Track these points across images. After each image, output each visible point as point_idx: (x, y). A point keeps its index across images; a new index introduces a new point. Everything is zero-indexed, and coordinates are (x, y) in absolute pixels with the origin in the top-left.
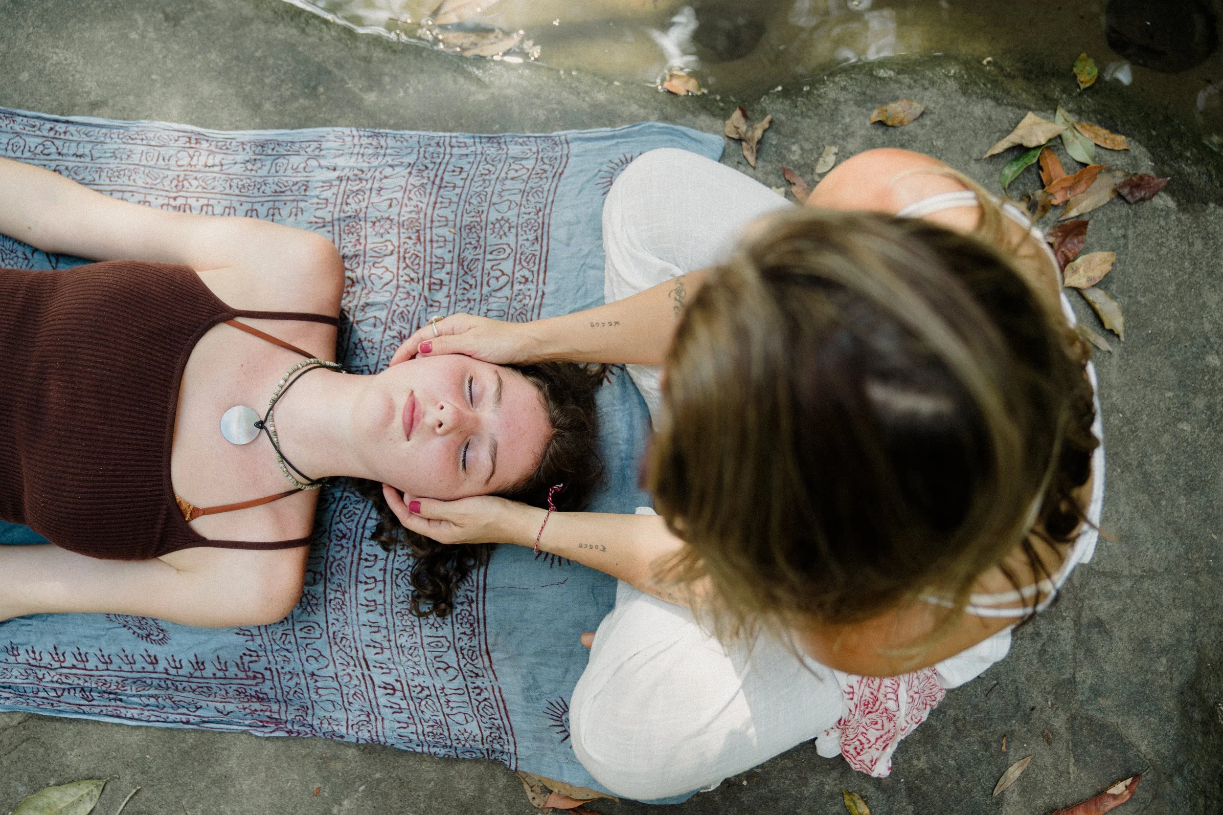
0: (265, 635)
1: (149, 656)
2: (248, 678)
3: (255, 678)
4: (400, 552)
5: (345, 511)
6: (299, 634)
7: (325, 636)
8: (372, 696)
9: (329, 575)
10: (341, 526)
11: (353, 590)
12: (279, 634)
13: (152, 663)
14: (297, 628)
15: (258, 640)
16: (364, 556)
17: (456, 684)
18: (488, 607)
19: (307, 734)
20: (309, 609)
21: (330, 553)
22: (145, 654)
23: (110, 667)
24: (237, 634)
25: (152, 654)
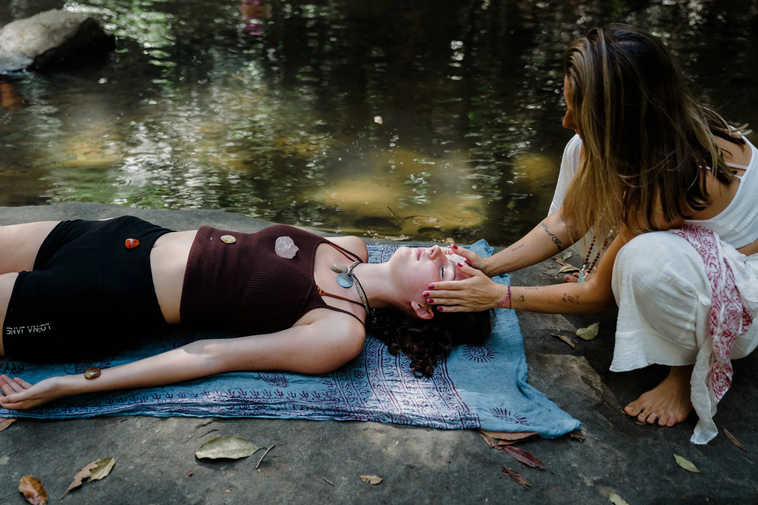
0: (338, 385)
1: (279, 392)
2: (331, 400)
3: (334, 400)
4: (401, 357)
5: (372, 345)
6: (355, 385)
7: (369, 385)
8: (397, 405)
9: (367, 365)
10: (370, 350)
11: (381, 369)
12: (345, 385)
13: (280, 395)
14: (354, 383)
15: (335, 387)
16: (384, 358)
17: (440, 401)
18: (449, 376)
19: (365, 418)
20: (359, 377)
21: (367, 357)
22: (276, 392)
23: (258, 397)
24: (324, 383)
25: (280, 392)
